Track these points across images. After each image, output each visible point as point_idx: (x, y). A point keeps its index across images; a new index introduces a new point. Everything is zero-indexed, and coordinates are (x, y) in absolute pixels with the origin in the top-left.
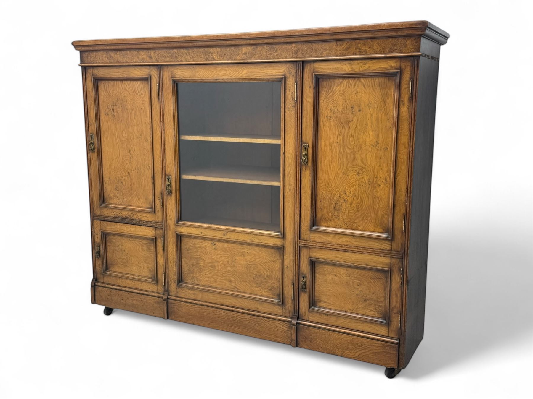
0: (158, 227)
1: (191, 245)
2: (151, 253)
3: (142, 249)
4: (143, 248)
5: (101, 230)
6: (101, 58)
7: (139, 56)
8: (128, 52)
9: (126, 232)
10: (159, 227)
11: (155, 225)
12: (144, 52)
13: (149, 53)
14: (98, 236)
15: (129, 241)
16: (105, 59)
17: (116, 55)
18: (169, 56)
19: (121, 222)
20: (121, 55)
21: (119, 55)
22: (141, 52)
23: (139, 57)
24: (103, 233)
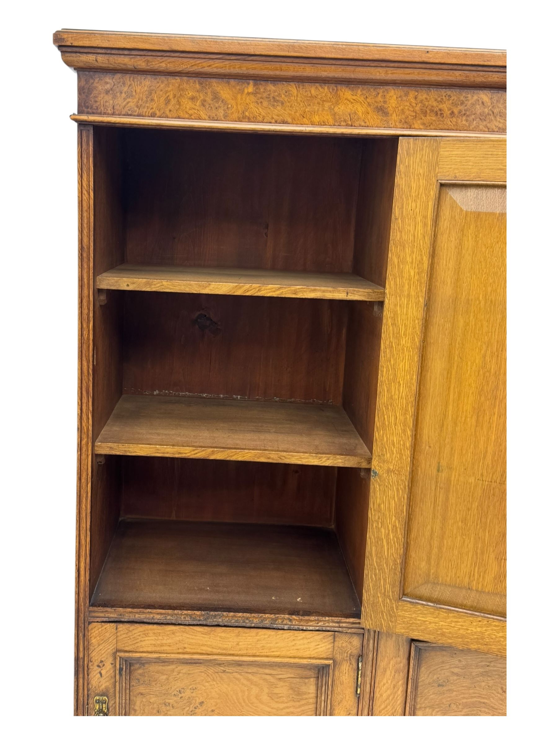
0: (345, 630)
1: (456, 670)
2: (303, 702)
3: (272, 696)
4: (276, 691)
5: (118, 651)
6: (173, 102)
7: (337, 103)
8: (293, 88)
9: (215, 651)
10: (350, 631)
11: (337, 625)
12: (359, 92)
13: (379, 98)
14: (103, 672)
15: (222, 675)
16: (190, 104)
17: (239, 96)
18: (456, 111)
19: (204, 623)
20: (265, 95)
21: (252, 98)
22: (346, 93)
23: (336, 109)
24: (126, 661)
